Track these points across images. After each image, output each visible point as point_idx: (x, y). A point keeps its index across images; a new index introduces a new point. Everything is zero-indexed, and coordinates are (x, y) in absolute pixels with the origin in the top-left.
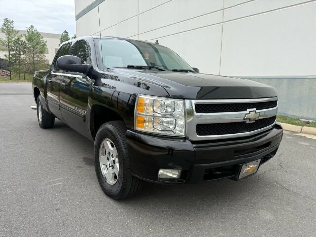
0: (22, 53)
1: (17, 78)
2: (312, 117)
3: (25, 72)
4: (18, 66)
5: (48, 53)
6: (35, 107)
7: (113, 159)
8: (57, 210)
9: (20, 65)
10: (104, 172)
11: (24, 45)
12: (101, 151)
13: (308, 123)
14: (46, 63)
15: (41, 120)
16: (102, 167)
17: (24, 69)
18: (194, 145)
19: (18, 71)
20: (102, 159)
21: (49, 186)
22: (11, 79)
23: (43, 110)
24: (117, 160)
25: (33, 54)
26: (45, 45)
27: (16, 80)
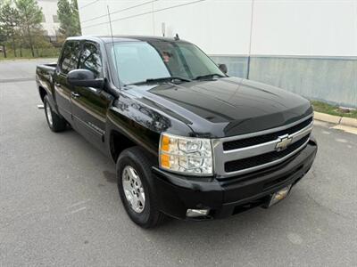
0: (14, 24)
1: (13, 55)
2: (353, 104)
3: (21, 47)
4: (12, 40)
5: (45, 21)
6: (43, 106)
7: (137, 187)
8: (86, 242)
9: (14, 39)
10: (129, 197)
11: (15, 13)
12: (124, 177)
13: (348, 111)
14: (44, 34)
15: (51, 123)
16: (127, 192)
17: (20, 44)
18: (222, 183)
19: (13, 46)
20: (126, 184)
21: (73, 212)
22: (5, 57)
23: (53, 113)
24: (141, 189)
25: (28, 24)
26: (40, 12)
27: (11, 58)
